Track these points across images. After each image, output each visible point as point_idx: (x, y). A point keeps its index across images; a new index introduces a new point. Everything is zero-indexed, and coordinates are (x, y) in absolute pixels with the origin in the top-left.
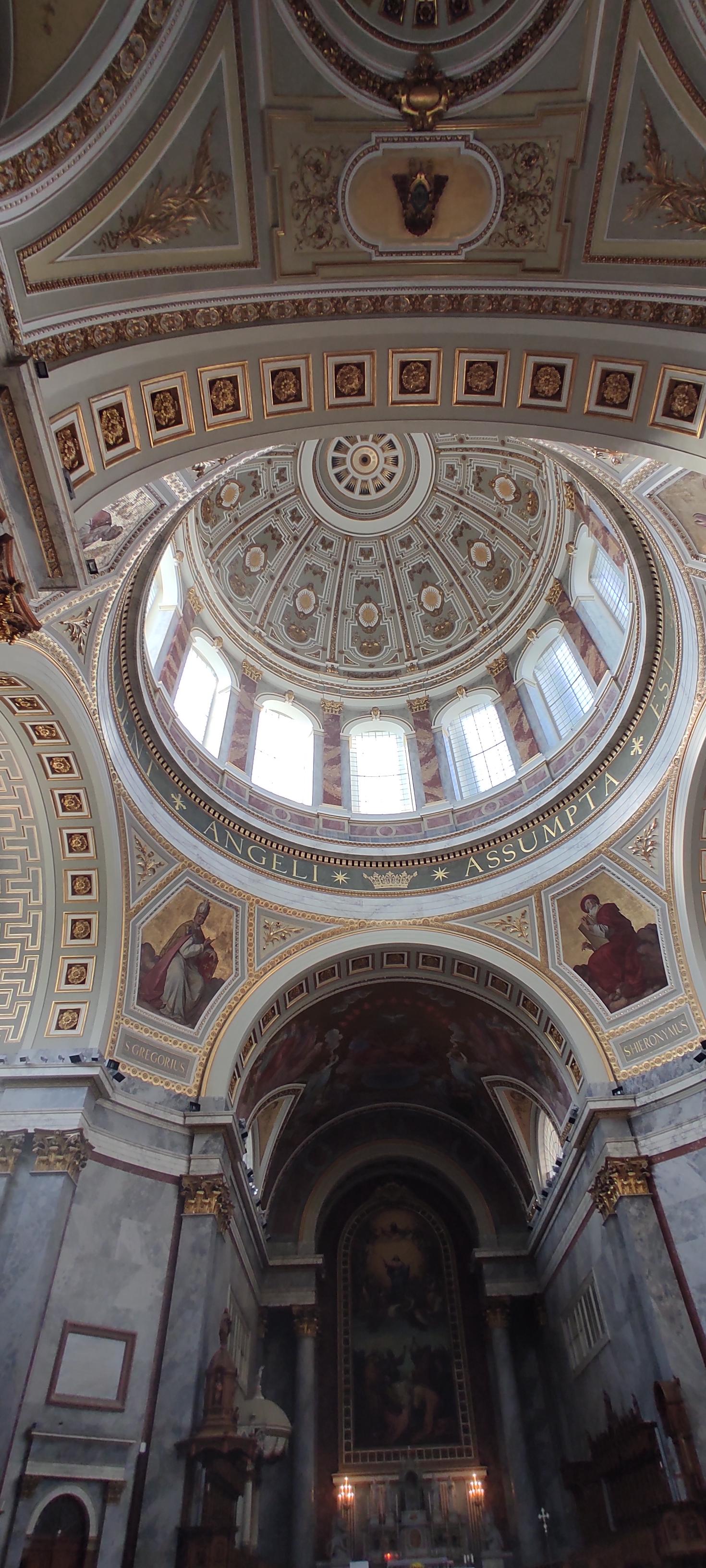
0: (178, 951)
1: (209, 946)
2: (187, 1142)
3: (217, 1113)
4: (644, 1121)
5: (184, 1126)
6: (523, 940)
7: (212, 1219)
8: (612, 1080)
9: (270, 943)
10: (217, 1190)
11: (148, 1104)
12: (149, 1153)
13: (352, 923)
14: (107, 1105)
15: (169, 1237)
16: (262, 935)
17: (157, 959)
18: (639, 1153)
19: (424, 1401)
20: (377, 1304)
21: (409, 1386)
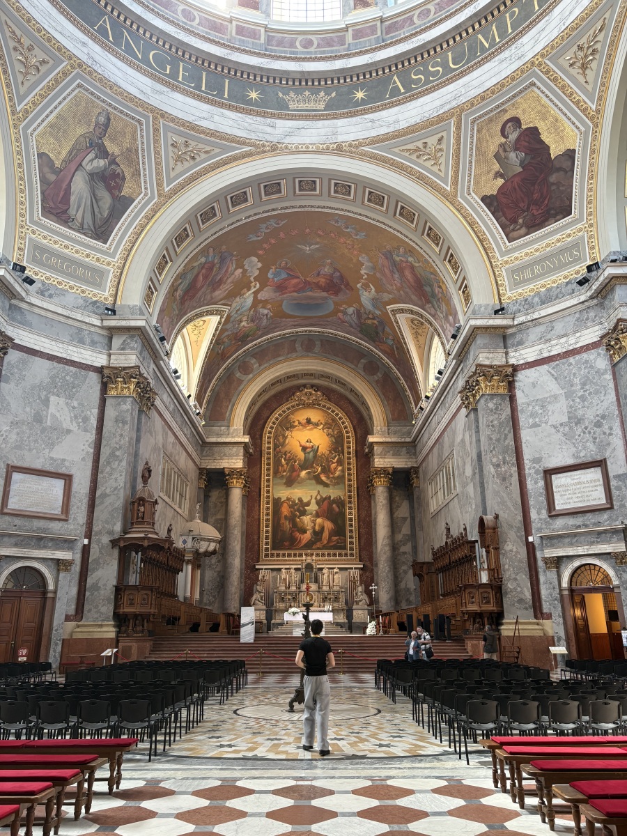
0: (80, 165)
1: (113, 162)
2: (106, 341)
3: (130, 317)
4: (518, 338)
5: (102, 328)
6: (435, 169)
7: (131, 399)
8: (497, 302)
9: (179, 163)
10: (135, 378)
11: (65, 307)
12: (70, 348)
13: (264, 145)
14: (22, 305)
15: (95, 411)
16: (171, 154)
17: (57, 172)
18: (507, 362)
19: (323, 528)
20: (293, 469)
21: (313, 519)
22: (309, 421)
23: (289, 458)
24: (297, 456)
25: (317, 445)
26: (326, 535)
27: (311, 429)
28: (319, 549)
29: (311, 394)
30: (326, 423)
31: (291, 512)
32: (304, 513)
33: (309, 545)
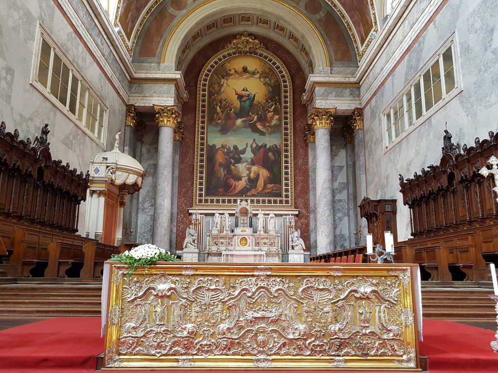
19: (258, 175)
20: (228, 117)
21: (248, 166)
22: (245, 70)
23: (224, 106)
24: (233, 104)
25: (253, 94)
26: (261, 182)
27: (247, 78)
28: (253, 196)
29: (247, 42)
30: (263, 72)
31: (226, 159)
32: (239, 160)
33: (243, 193)
